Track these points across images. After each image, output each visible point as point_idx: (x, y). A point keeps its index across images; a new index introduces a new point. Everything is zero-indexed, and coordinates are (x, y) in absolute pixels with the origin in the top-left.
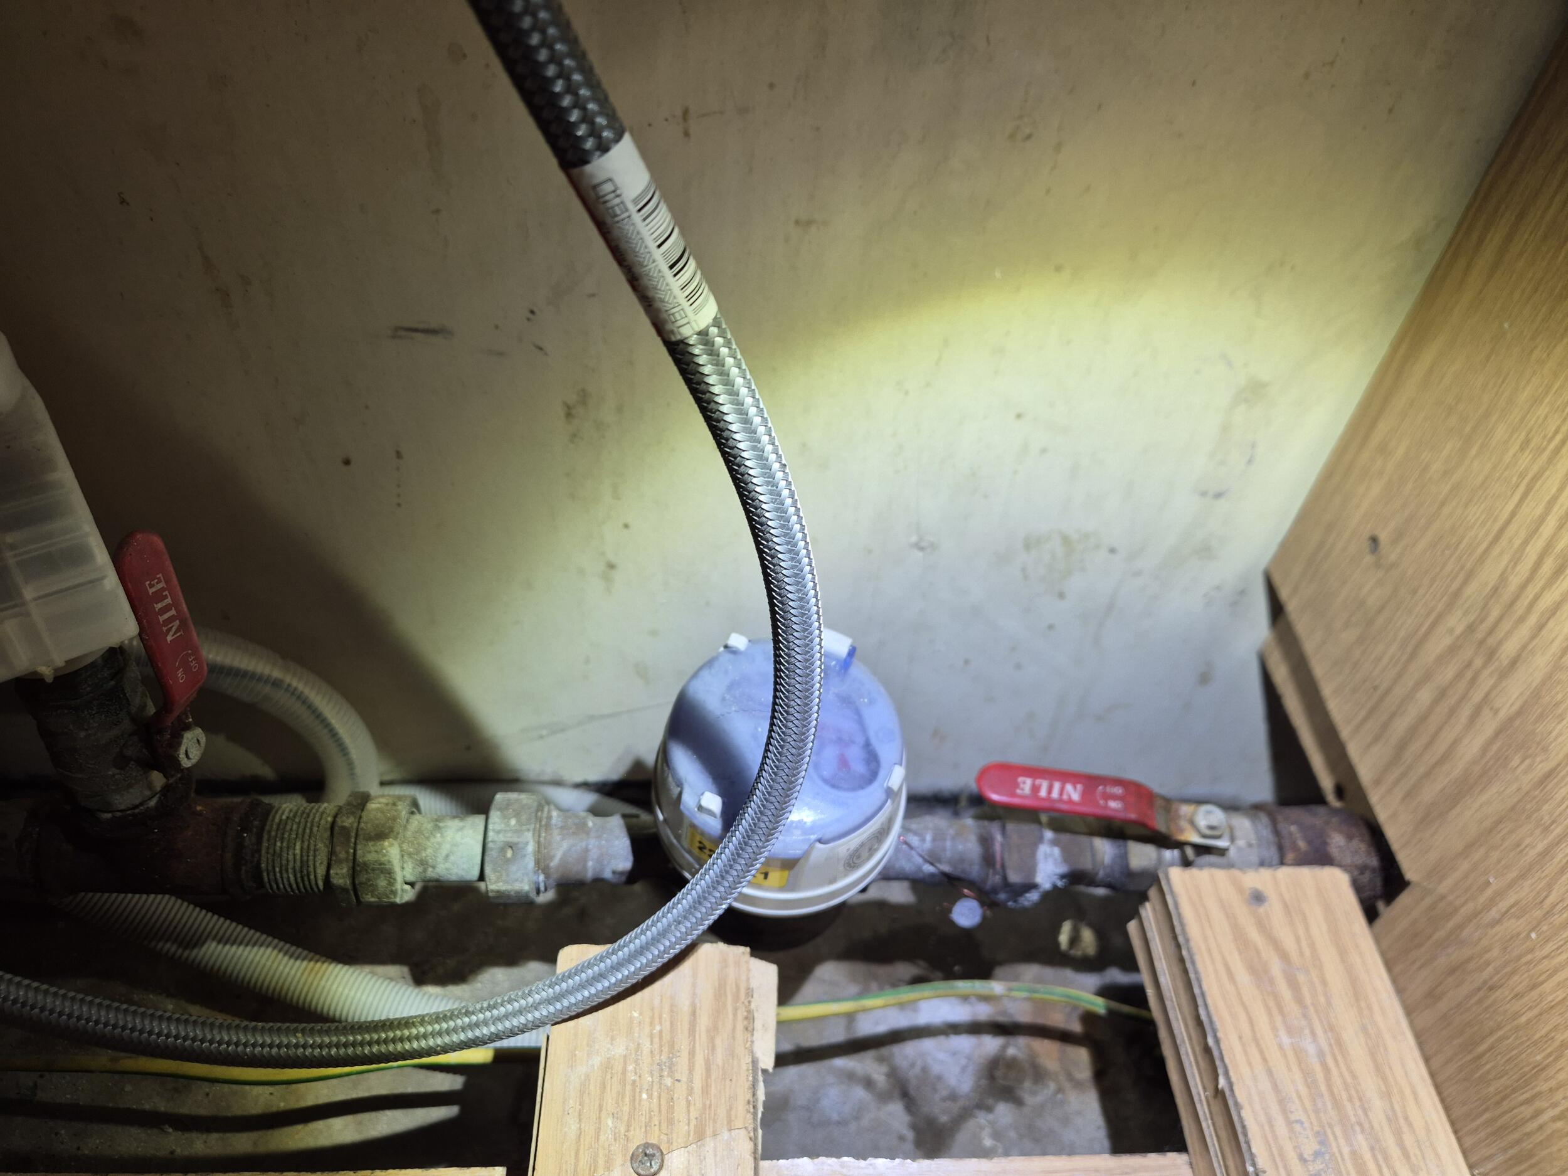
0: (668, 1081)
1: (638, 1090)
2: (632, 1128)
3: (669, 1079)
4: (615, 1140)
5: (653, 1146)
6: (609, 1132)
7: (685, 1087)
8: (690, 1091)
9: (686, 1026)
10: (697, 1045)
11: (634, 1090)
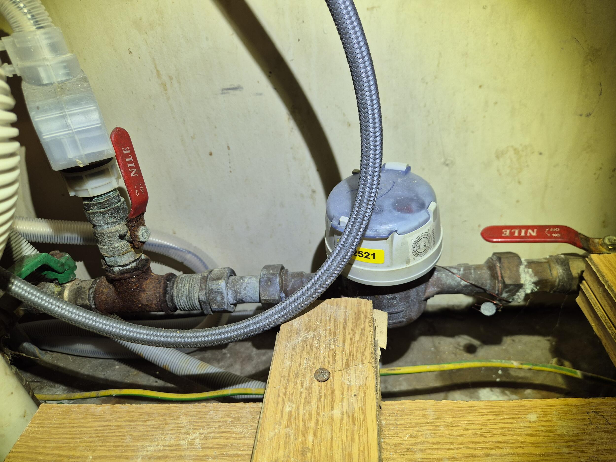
0: (333, 346)
1: (318, 350)
2: (315, 364)
3: (333, 345)
4: (307, 368)
5: (325, 369)
6: (305, 365)
7: (341, 348)
8: (343, 349)
9: (342, 326)
10: (347, 333)
11: (317, 349)
